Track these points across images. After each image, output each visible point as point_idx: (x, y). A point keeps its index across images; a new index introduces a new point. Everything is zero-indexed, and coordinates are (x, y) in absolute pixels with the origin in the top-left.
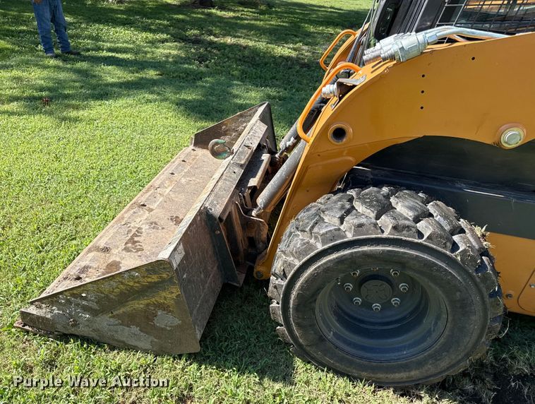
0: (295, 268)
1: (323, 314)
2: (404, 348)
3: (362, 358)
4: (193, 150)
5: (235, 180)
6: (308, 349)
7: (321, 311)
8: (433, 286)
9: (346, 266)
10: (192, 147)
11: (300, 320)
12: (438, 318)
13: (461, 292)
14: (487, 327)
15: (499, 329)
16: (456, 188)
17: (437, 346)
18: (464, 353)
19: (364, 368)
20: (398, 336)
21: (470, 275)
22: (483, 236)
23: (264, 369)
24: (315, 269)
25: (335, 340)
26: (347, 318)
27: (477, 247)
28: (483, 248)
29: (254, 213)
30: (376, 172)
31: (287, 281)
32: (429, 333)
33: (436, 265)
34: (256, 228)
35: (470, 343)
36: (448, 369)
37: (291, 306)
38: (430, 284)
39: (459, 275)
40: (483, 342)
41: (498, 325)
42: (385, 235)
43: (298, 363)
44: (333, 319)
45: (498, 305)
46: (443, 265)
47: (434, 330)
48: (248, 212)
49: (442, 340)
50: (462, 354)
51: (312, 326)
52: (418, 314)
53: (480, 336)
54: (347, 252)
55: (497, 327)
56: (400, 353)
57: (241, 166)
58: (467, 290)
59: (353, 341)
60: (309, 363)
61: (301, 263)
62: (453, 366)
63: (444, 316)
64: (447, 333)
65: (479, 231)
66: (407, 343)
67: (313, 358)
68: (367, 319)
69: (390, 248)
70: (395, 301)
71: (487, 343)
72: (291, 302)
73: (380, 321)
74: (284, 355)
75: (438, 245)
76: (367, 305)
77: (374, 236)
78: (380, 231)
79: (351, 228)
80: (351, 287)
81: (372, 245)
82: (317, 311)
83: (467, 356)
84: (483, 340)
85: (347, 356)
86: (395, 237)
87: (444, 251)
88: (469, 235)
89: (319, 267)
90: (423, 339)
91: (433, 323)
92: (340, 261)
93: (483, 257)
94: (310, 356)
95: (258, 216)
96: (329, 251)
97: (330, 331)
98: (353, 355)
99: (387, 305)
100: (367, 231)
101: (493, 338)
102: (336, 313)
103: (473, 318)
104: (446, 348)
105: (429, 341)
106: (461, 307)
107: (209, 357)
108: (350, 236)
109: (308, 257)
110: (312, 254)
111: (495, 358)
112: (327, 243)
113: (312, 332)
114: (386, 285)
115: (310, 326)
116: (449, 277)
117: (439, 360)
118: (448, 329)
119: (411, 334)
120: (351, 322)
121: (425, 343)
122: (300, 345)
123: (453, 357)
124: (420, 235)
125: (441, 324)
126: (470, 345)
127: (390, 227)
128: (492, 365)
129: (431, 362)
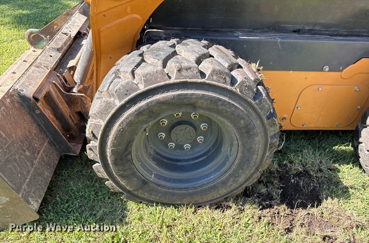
0: (102, 128)
1: (142, 162)
2: (211, 174)
3: (181, 189)
4: (34, 51)
5: (52, 63)
6: (136, 193)
7: (139, 160)
8: (222, 119)
9: (146, 116)
10: (32, 49)
11: (121, 172)
12: (232, 145)
13: (243, 119)
14: (269, 144)
15: (278, 143)
16: (234, 36)
17: (234, 167)
18: (254, 168)
19: (183, 196)
20: (205, 166)
21: (249, 104)
22: (258, 70)
23: (103, 217)
24: (120, 125)
25: (157, 181)
26: (165, 161)
27: (252, 78)
28: (258, 80)
29: (75, 90)
30: (168, 32)
31: (98, 141)
32: (227, 158)
33: (220, 100)
34: (80, 103)
35: (258, 159)
36: (245, 182)
37: (110, 162)
38: (219, 117)
39: (241, 105)
40: (268, 156)
41: (276, 141)
42: (172, 81)
43: (131, 205)
44: (153, 164)
45: (274, 124)
46: (227, 99)
47: (230, 155)
48: (70, 90)
49: (237, 161)
50: (254, 169)
51: (134, 174)
52: (218, 145)
53: (264, 153)
54: (143, 103)
55: (276, 142)
56: (208, 179)
57: (58, 50)
58: (248, 116)
59: (172, 177)
60: (141, 202)
61: (105, 122)
62: (249, 178)
63: (236, 142)
64: (239, 155)
65: (254, 66)
66: (213, 169)
67: (143, 199)
68: (181, 158)
69: (179, 92)
70: (200, 139)
71: (270, 156)
72: (109, 159)
73: (191, 157)
74: (119, 202)
75: (219, 81)
76: (180, 147)
77: (162, 83)
78: (167, 77)
79: (141, 80)
80: (164, 135)
81: (163, 92)
82: (135, 161)
83: (257, 169)
84: (267, 154)
85: (169, 190)
86: (181, 80)
87: (225, 86)
88: (245, 69)
89: (122, 123)
90: (224, 164)
91: (229, 149)
92: (139, 113)
93: (259, 87)
94: (139, 198)
95: (79, 92)
96: (127, 106)
97: (151, 174)
98: (173, 189)
99: (194, 144)
100: (156, 79)
101: (274, 151)
102: (154, 159)
103: (257, 139)
104: (241, 166)
105: (228, 164)
106: (247, 132)
107: (51, 220)
108: (142, 88)
109: (110, 115)
110: (113, 112)
111: (279, 165)
112: (123, 98)
113: (136, 179)
114: (189, 128)
115: (132, 174)
116: (233, 109)
117: (237, 177)
118: (240, 151)
119: (215, 162)
120: (169, 163)
121: (226, 167)
122: (129, 192)
123: (247, 172)
124: (203, 75)
125: (234, 149)
126: (258, 160)
127: (175, 71)
128: (278, 171)
129: (232, 180)
